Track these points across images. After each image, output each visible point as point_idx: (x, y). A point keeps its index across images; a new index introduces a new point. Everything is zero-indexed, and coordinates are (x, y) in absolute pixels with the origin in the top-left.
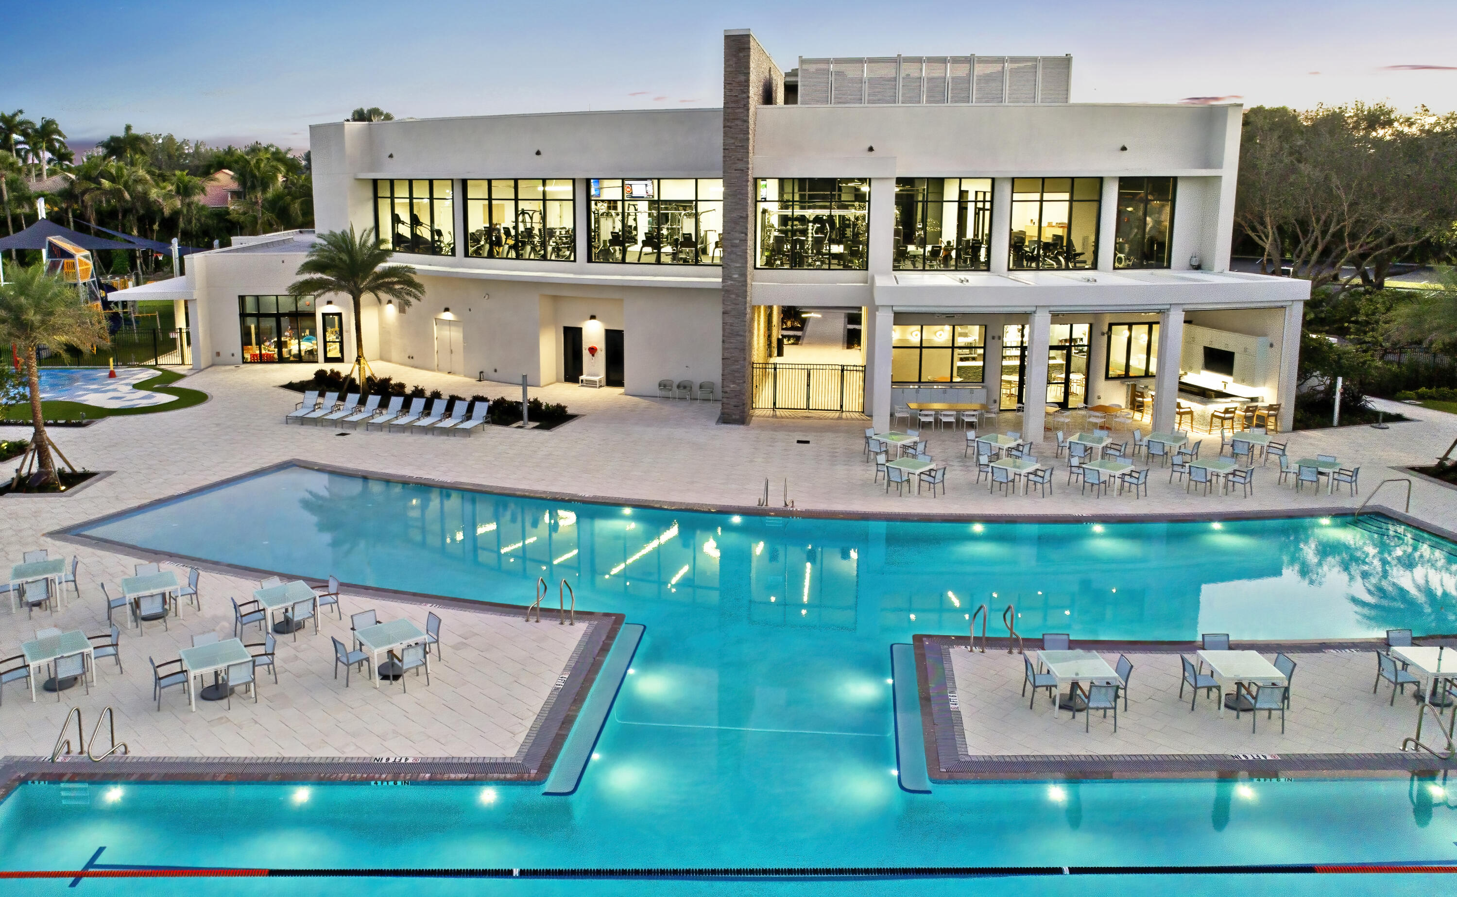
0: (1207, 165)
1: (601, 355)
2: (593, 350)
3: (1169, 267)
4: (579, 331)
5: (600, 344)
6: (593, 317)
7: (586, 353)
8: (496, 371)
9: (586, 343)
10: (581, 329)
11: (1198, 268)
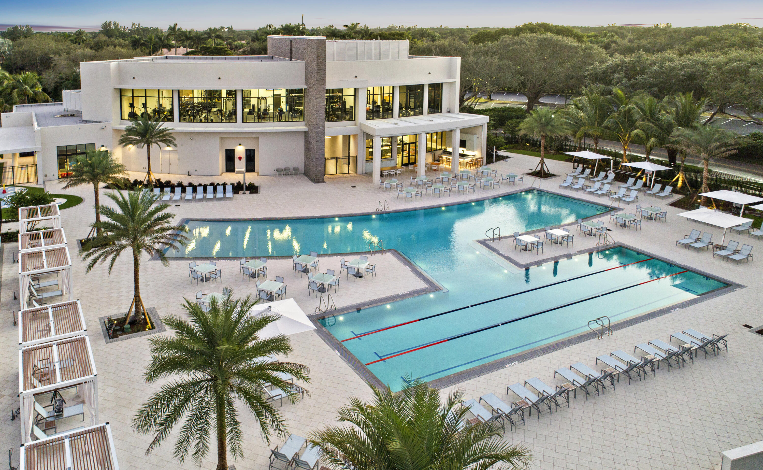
0: (450, 77)
1: (244, 161)
2: (240, 158)
3: (441, 112)
4: (233, 151)
5: (244, 156)
6: (240, 145)
7: (237, 160)
8: (196, 171)
9: (237, 155)
10: (234, 150)
11: (449, 112)
